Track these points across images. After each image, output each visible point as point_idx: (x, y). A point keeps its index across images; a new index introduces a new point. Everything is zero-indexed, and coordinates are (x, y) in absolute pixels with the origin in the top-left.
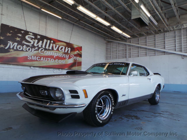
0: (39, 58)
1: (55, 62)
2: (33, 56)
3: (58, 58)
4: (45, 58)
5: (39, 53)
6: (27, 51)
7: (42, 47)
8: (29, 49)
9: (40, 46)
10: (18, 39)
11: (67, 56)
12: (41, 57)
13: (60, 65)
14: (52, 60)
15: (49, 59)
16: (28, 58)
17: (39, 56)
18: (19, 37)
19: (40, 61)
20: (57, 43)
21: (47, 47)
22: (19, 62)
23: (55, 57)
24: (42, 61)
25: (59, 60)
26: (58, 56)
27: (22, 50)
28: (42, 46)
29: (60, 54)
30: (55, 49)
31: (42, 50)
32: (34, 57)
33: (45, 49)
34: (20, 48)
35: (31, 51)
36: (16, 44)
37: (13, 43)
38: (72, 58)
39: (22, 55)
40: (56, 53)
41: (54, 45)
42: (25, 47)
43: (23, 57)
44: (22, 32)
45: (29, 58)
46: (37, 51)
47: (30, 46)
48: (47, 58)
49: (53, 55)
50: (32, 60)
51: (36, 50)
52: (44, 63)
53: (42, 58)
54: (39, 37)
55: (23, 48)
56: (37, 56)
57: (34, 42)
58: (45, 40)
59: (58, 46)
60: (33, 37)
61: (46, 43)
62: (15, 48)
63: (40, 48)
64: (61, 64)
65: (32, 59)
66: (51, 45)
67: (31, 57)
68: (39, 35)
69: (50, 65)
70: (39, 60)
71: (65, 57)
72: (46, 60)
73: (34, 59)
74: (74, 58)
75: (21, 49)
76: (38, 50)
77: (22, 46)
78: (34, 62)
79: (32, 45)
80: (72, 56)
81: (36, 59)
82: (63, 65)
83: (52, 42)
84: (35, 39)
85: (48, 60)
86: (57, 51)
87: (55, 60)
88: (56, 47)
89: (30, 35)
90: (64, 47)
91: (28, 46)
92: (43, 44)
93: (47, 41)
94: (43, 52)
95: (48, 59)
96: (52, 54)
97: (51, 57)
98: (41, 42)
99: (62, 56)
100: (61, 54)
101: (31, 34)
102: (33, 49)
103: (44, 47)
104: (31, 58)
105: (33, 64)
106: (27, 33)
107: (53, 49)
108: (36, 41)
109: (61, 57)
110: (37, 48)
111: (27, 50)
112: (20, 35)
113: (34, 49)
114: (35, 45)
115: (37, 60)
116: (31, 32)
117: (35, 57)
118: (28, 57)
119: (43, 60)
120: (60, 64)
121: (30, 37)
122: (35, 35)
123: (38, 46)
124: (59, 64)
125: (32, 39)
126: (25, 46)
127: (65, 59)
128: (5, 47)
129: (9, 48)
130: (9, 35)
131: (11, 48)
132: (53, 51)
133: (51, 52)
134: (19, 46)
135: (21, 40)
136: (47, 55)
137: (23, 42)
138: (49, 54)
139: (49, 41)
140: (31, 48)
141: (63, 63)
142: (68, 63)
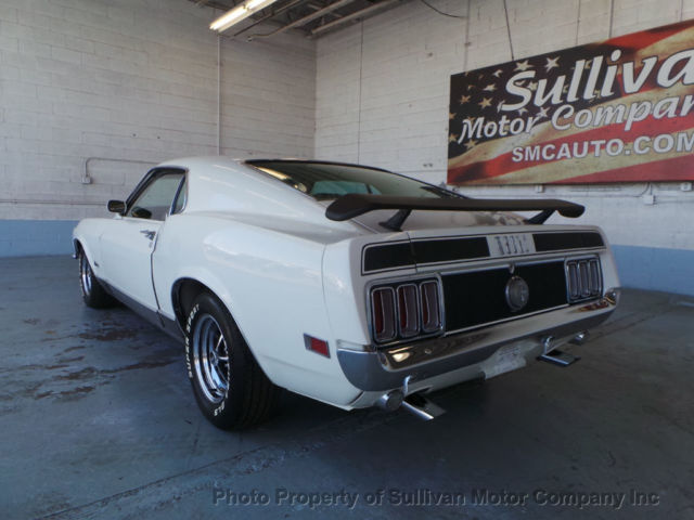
0: (553, 147)
1: (632, 150)
2: (528, 149)
3: (651, 127)
4: (576, 145)
5: (552, 130)
6: (509, 134)
7: (565, 102)
8: (517, 126)
9: (556, 100)
10: (486, 103)
12: (558, 143)
13: (666, 162)
14: (615, 144)
15: (597, 143)
16: (514, 159)
17: (553, 143)
18: (488, 95)
19: (555, 159)
20: (645, 52)
21: (589, 94)
22: (488, 177)
23: (628, 128)
24: (563, 158)
25: (653, 135)
26: (650, 116)
27: (497, 136)
28: (564, 96)
29: (663, 106)
30: (630, 85)
31: (566, 111)
32: (533, 148)
33: (581, 104)
34: (490, 131)
35: (524, 130)
36: (481, 120)
37: (474, 121)
39: (496, 150)
40: (639, 103)
41: (628, 68)
42: (504, 120)
43: (499, 157)
44: (496, 74)
45: (518, 157)
46: (546, 124)
47: (521, 112)
48: (586, 144)
49: (619, 121)
50: (525, 164)
51: (543, 120)
52: (573, 168)
53: (565, 146)
54: (552, 64)
55: (499, 126)
56: (542, 146)
57: (534, 93)
58: (580, 65)
59: (650, 64)
60: (531, 74)
61: (586, 74)
62: (479, 136)
63: (558, 106)
64: (672, 156)
65: (527, 159)
66: (612, 71)
67: (523, 152)
68: (552, 55)
69: (599, 170)
70: (553, 156)
72: (580, 151)
73: (532, 158)
75: (493, 133)
76: (549, 117)
77: (497, 123)
78: (532, 170)
79: (526, 107)
81: (538, 158)
83: (616, 55)
84: (535, 80)
85: (592, 148)
86: (644, 95)
87: (634, 140)
88: (636, 73)
89: (520, 71)
91: (512, 115)
92: (568, 89)
93: (591, 65)
94: (571, 120)
95: (593, 143)
96: (615, 117)
97: (608, 132)
98: (561, 80)
99: (679, 108)
100: (675, 101)
101: (524, 66)
102: (530, 119)
103: (572, 97)
104: (521, 155)
105: (529, 178)
106: (509, 69)
107: (618, 89)
108: (543, 83)
109: (671, 115)
110: (543, 113)
111: (512, 131)
112: (490, 88)
113: (534, 117)
114: (539, 101)
115: (542, 161)
116: (522, 61)
117: (538, 148)
118: (515, 153)
119: (568, 154)
120: (662, 157)
121: (519, 81)
122: (537, 63)
123: (548, 104)
124: (653, 160)
125: (526, 83)
126: (504, 117)
128: (458, 138)
129: (466, 140)
130: (465, 99)
131: (470, 136)
132: (620, 100)
133: (609, 108)
134: (489, 125)
135: (495, 104)
136: (591, 127)
137: (499, 108)
138: (597, 123)
139: (598, 61)
140: (525, 117)
141: (688, 147)
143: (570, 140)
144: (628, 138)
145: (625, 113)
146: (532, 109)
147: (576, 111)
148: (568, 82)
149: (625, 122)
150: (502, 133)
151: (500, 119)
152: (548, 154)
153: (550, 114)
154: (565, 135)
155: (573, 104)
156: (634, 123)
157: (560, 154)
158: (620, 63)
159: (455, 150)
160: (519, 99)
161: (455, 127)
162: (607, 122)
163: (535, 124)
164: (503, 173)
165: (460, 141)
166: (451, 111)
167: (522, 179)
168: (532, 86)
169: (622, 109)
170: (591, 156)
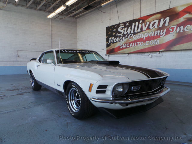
0: (129, 44)
1: (145, 44)
2: (124, 45)
3: (149, 39)
4: (134, 43)
5: (128, 40)
6: (119, 41)
7: (131, 33)
8: (121, 39)
9: (129, 33)
10: (114, 34)
11: (163, 31)
12: (130, 43)
14: (142, 43)
15: (138, 43)
16: (121, 47)
17: (129, 43)
18: (114, 32)
19: (129, 47)
20: (147, 21)
21: (136, 31)
23: (144, 39)
24: (131, 47)
25: (149, 41)
26: (149, 36)
27: (117, 42)
28: (130, 32)
29: (151, 33)
30: (144, 29)
31: (131, 35)
32: (125, 44)
34: (115, 41)
35: (123, 40)
36: (113, 38)
38: (172, 31)
39: (117, 45)
40: (146, 33)
41: (143, 24)
42: (118, 38)
44: (116, 26)
46: (127, 38)
47: (122, 36)
48: (136, 43)
49: (142, 37)
50: (123, 48)
51: (126, 38)
52: (133, 49)
53: (131, 44)
54: (127, 24)
55: (117, 39)
56: (127, 44)
57: (124, 31)
58: (134, 24)
59: (148, 23)
60: (123, 26)
61: (135, 26)
62: (113, 42)
63: (130, 34)
64: (154, 45)
66: (140, 25)
67: (123, 46)
68: (127, 22)
69: (139, 49)
70: (129, 46)
71: (158, 34)
72: (135, 45)
73: (125, 47)
74: (176, 29)
75: (116, 41)
78: (125, 50)
80: (173, 28)
83: (141, 22)
84: (124, 28)
85: (137, 44)
86: (147, 31)
87: (145, 42)
88: (145, 26)
89: (121, 26)
90: (157, 21)
91: (120, 36)
92: (131, 30)
93: (136, 24)
94: (132, 37)
95: (137, 43)
96: (141, 36)
97: (140, 40)
98: (130, 28)
99: (154, 34)
100: (153, 32)
102: (124, 37)
103: (132, 32)
104: (122, 46)
105: (124, 52)
106: (119, 25)
107: (142, 30)
108: (126, 28)
109: (153, 36)
110: (126, 36)
112: (115, 30)
113: (125, 37)
114: (125, 33)
115: (127, 48)
116: (121, 23)
118: (121, 46)
119: (132, 46)
120: (152, 46)
121: (121, 28)
122: (124, 24)
123: (127, 34)
124: (150, 46)
125: (122, 28)
126: (118, 37)
127: (159, 37)
128: (108, 43)
129: (110, 43)
130: (109, 33)
131: (111, 42)
132: (142, 32)
133: (140, 34)
134: (115, 39)
135: (116, 34)
136: (136, 39)
137: (117, 35)
138: (138, 38)
139: (137, 23)
140: (123, 37)
141: (157, 43)
142: (165, 42)
143: (132, 42)
144: (144, 41)
145: (143, 35)
146: (124, 35)
147: (133, 35)
148: (131, 28)
149: (144, 37)
150: (118, 41)
151: (117, 38)
152: (128, 46)
153: (128, 36)
154: (131, 41)
155: (133, 33)
156: (145, 38)
157: (131, 46)
158: (142, 23)
159: (108, 45)
160: (121, 33)
161: (108, 40)
162: (140, 38)
163: (125, 38)
164: (119, 51)
165: (109, 43)
166: (107, 36)
167: (122, 52)
168: (124, 29)
169: (143, 34)
170: (137, 46)
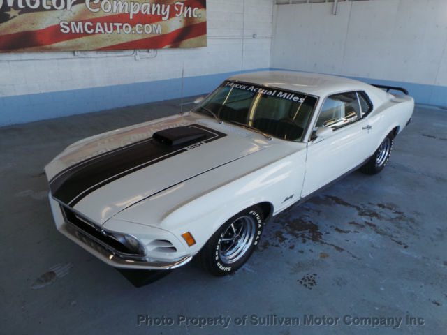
0: (91, 24)
1: (135, 31)
2: (73, 24)
4: (105, 24)
5: (88, 11)
6: (53, 9)
8: (58, 4)
11: (165, 8)
12: (94, 22)
13: (150, 38)
14: (127, 27)
15: (118, 25)
17: (90, 21)
19: (94, 33)
22: (42, 45)
23: (131, 17)
24: (100, 32)
25: (143, 24)
26: (140, 12)
27: (41, 9)
29: (145, 8)
32: (76, 24)
34: (32, 3)
35: (66, 7)
38: (179, 12)
39: (44, 21)
40: (134, 3)
43: (48, 28)
45: (65, 30)
46: (82, 5)
48: (111, 24)
49: (126, 12)
51: (77, 2)
52: (107, 40)
53: (99, 24)
56: (83, 22)
64: (152, 36)
65: (73, 31)
67: (69, 25)
69: (122, 42)
70: (92, 31)
71: (158, 13)
72: (109, 29)
73: (78, 31)
74: (184, 11)
75: (36, 6)
78: (80, 41)
80: (179, 7)
81: (82, 32)
82: (158, 36)
85: (115, 28)
87: (135, 25)
95: (115, 24)
96: (124, 8)
97: (123, 18)
99: (151, 10)
100: (149, 5)
104: (68, 29)
109: (149, 13)
111: (55, 6)
115: (85, 34)
117: (80, 23)
119: (102, 30)
120: (148, 36)
127: (160, 18)
131: (10, 5)
133: (119, 2)
136: (112, 13)
138: (114, 11)
141: (157, 31)
142: (170, 31)
143: (101, 21)
144: (132, 24)
145: (128, 7)
149: (129, 13)
150: (45, 7)
152: (89, 30)
154: (97, 16)
156: (133, 15)
157: (97, 31)
162: (120, 11)
170: (115, 32)
